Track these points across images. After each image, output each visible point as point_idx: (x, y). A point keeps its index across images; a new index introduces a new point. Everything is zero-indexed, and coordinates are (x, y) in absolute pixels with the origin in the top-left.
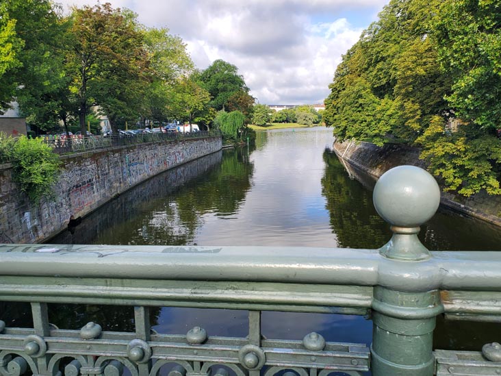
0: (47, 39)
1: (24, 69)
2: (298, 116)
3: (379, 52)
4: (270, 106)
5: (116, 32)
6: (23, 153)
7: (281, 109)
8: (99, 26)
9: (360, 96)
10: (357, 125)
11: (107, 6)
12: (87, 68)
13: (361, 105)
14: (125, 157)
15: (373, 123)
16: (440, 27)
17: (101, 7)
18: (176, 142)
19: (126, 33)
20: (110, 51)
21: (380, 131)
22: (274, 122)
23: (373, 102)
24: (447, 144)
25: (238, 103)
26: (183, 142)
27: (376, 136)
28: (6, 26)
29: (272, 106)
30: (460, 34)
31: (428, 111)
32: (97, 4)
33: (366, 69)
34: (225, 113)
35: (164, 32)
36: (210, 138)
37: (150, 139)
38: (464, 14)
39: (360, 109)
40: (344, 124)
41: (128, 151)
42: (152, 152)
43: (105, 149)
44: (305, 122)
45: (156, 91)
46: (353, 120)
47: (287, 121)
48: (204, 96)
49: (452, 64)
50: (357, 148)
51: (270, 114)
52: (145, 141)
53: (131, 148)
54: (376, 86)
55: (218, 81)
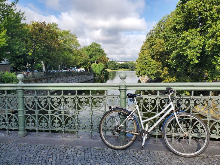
0: (19, 36)
1: (9, 47)
2: (129, 66)
3: (153, 42)
4: (117, 61)
5: (48, 32)
6: (6, 78)
7: (122, 63)
8: (41, 30)
9: (146, 59)
10: (144, 70)
11: (44, 22)
12: (35, 46)
13: (146, 62)
14: (49, 81)
15: (150, 70)
16: (164, 35)
17: (42, 23)
18: (72, 76)
19: (52, 32)
20: (44, 39)
21: (153, 73)
22: (118, 68)
23: (151, 61)
24: (170, 78)
25: (101, 60)
26: (76, 76)
27: (151, 75)
28: (3, 31)
29: (118, 61)
30: (171, 38)
31: (165, 65)
32: (40, 22)
33: (149, 48)
34: (96, 64)
35: (68, 31)
36: (88, 74)
37: (61, 74)
38: (172, 30)
39: (146, 64)
40: (139, 70)
41: (51, 78)
42: (61, 79)
43: (40, 78)
44: (132, 68)
45: (64, 55)
46: (143, 68)
47: (124, 68)
48: (86, 57)
49: (169, 49)
50: (147, 80)
51: (117, 65)
52: (58, 75)
53: (52, 77)
54: (152, 55)
55: (93, 51)
